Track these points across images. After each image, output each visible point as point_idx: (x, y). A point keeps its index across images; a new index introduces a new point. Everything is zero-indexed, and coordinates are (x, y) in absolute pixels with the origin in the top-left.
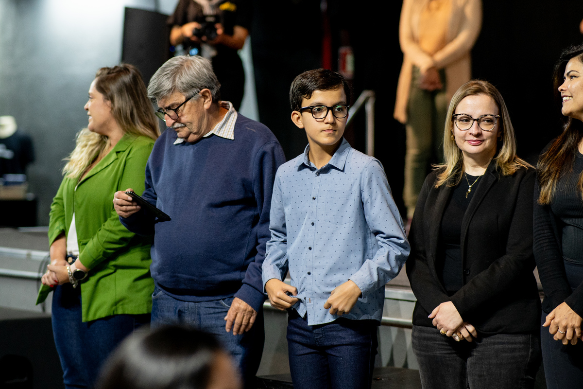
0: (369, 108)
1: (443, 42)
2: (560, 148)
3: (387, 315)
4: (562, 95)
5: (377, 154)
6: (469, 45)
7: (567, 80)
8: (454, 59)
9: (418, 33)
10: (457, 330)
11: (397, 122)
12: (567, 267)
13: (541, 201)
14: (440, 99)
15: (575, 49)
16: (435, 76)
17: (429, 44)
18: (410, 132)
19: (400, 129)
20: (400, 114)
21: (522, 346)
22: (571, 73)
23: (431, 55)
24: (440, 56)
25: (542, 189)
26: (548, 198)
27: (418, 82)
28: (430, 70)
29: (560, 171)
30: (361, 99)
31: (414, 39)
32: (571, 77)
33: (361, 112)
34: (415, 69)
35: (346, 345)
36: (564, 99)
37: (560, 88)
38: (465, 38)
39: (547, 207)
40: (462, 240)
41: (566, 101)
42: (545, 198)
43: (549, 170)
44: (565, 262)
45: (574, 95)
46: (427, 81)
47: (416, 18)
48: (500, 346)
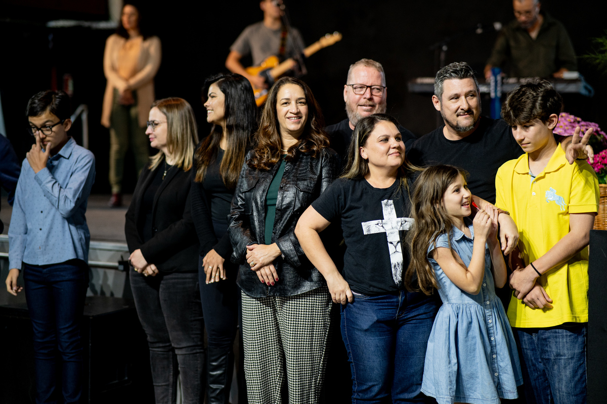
0: (84, 117)
1: (135, 72)
2: (209, 144)
3: (92, 260)
4: (208, 109)
5: (90, 148)
6: (153, 74)
7: (210, 99)
8: (143, 84)
9: (117, 65)
10: (144, 268)
11: (103, 127)
12: (215, 225)
13: (196, 180)
14: (133, 111)
15: (213, 78)
16: (129, 95)
17: (124, 73)
18: (113, 134)
19: (106, 132)
20: (105, 121)
21: (191, 280)
22: (212, 95)
23: (127, 80)
24: (133, 81)
25: (198, 172)
26: (201, 179)
27: (118, 99)
28: (126, 91)
29: (209, 160)
30: (78, 111)
31: (114, 69)
32: (213, 97)
33: (79, 119)
34: (115, 90)
35: (66, 281)
36: (209, 112)
37: (205, 105)
38: (149, 69)
39: (200, 184)
40: (153, 207)
41: (210, 113)
42: (200, 178)
43: (202, 160)
44: (213, 221)
45: (214, 109)
46: (124, 98)
47: (116, 55)
48: (176, 280)
